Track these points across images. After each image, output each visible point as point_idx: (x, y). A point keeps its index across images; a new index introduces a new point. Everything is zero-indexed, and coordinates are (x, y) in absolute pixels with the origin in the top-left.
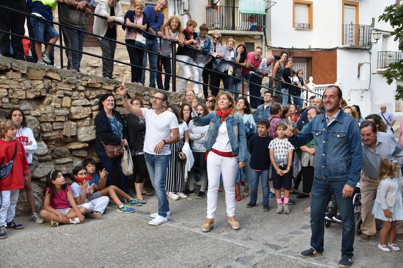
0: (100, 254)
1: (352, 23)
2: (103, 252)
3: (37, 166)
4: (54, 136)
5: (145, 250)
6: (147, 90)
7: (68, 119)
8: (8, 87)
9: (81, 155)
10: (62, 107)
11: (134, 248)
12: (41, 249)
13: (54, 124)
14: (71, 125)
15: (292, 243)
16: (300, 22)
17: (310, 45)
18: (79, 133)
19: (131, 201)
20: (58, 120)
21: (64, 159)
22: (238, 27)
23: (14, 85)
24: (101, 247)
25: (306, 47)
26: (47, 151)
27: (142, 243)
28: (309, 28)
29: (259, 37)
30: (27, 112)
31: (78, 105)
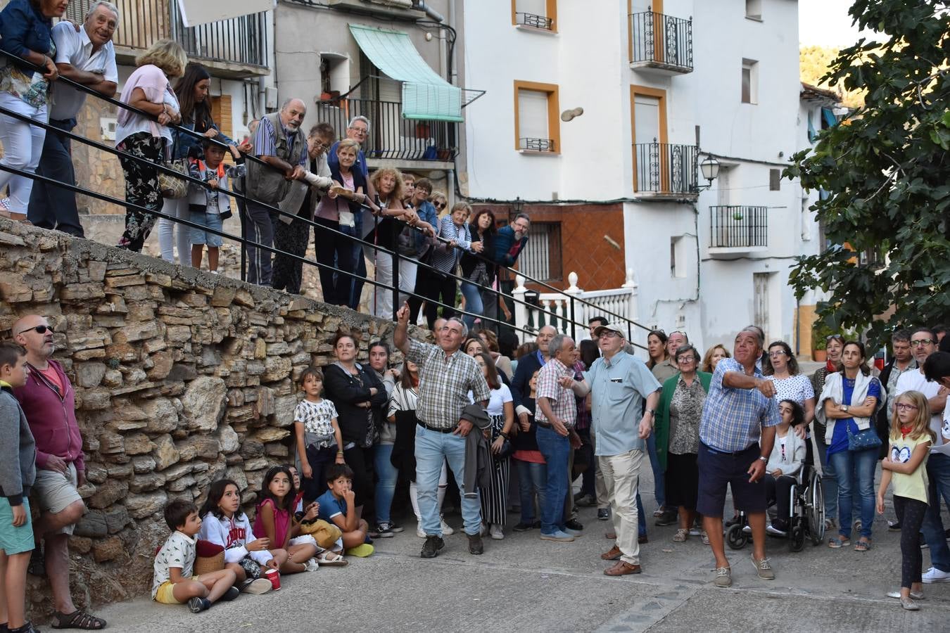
1: (655, 140)
4: (246, 415)
6: (367, 321)
7: (264, 382)
8: (191, 323)
9: (280, 453)
10: (256, 359)
13: (246, 392)
14: (267, 393)
16: (531, 136)
17: (555, 191)
18: (277, 410)
20: (251, 384)
22: (392, 149)
23: (196, 318)
26: (237, 445)
28: (553, 151)
29: (439, 175)
30: (210, 370)
31: (275, 353)
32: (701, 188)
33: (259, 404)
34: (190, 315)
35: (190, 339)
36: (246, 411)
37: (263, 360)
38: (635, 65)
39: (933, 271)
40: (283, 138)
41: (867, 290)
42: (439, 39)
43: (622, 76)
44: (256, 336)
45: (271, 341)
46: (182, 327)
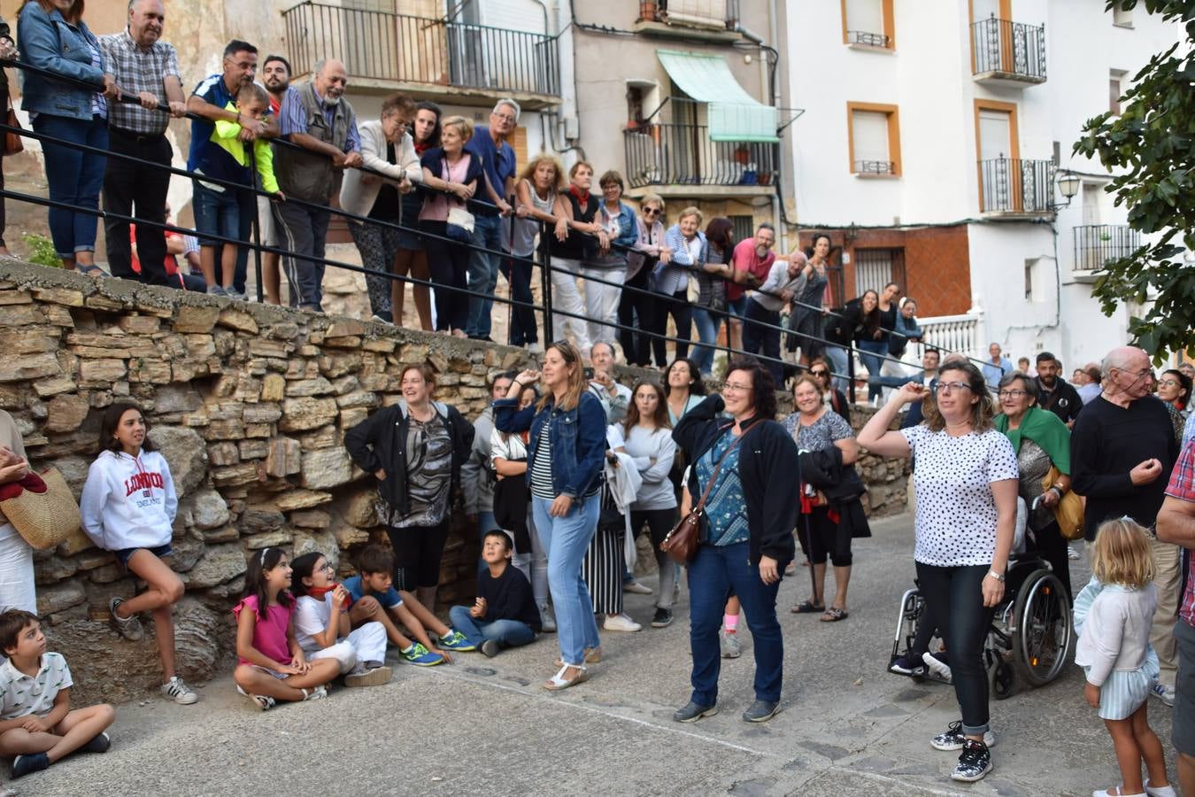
0: (369, 782)
1: (1001, 155)
2: (379, 776)
3: (202, 557)
4: (244, 476)
5: (488, 771)
6: (480, 349)
7: (279, 432)
8: (128, 356)
9: (314, 524)
10: (262, 401)
11: (459, 765)
12: (219, 771)
13: (243, 445)
14: (286, 446)
15: (876, 738)
16: (867, 159)
17: (896, 215)
18: (306, 467)
19: (449, 639)
20: (253, 435)
21: (269, 536)
22: (709, 176)
23: (141, 348)
24: (372, 765)
25: (889, 223)
26: (225, 516)
27: (480, 751)
28: (893, 173)
29: (763, 201)
30: (175, 417)
31: (304, 393)
32: (1059, 207)
33: (269, 460)
34: (125, 345)
35: (126, 376)
36: (243, 471)
37: (279, 402)
38: (978, 77)
40: (318, 112)
42: (760, 61)
43: (964, 90)
46: (106, 361)
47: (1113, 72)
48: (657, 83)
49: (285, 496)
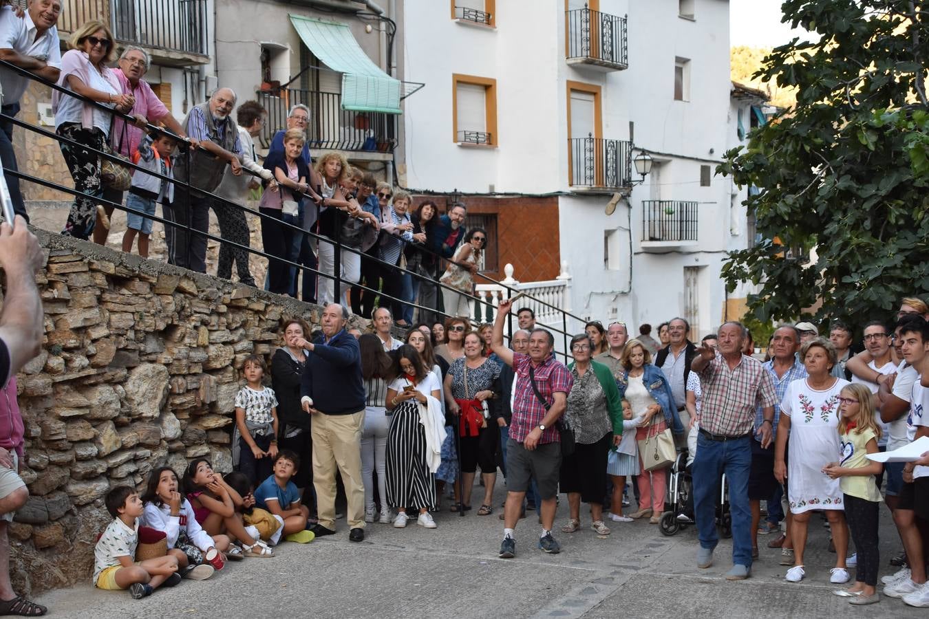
1: (590, 135)
4: (189, 402)
7: (206, 370)
8: (134, 311)
9: (219, 440)
10: (199, 346)
13: (189, 379)
14: (210, 380)
16: (469, 129)
17: (492, 184)
18: (219, 397)
20: (193, 372)
21: (200, 448)
22: (332, 140)
23: (140, 305)
26: (178, 433)
28: (490, 144)
29: (378, 166)
30: (153, 357)
31: (218, 341)
32: (634, 183)
33: (201, 391)
34: (133, 302)
35: (133, 326)
36: (189, 398)
37: (205, 347)
38: (571, 61)
39: (859, 267)
41: (796, 284)
42: (379, 31)
43: (559, 71)
44: (198, 324)
45: (215, 328)
46: (125, 314)
47: (678, 60)
48: (288, 46)
49: (204, 418)
